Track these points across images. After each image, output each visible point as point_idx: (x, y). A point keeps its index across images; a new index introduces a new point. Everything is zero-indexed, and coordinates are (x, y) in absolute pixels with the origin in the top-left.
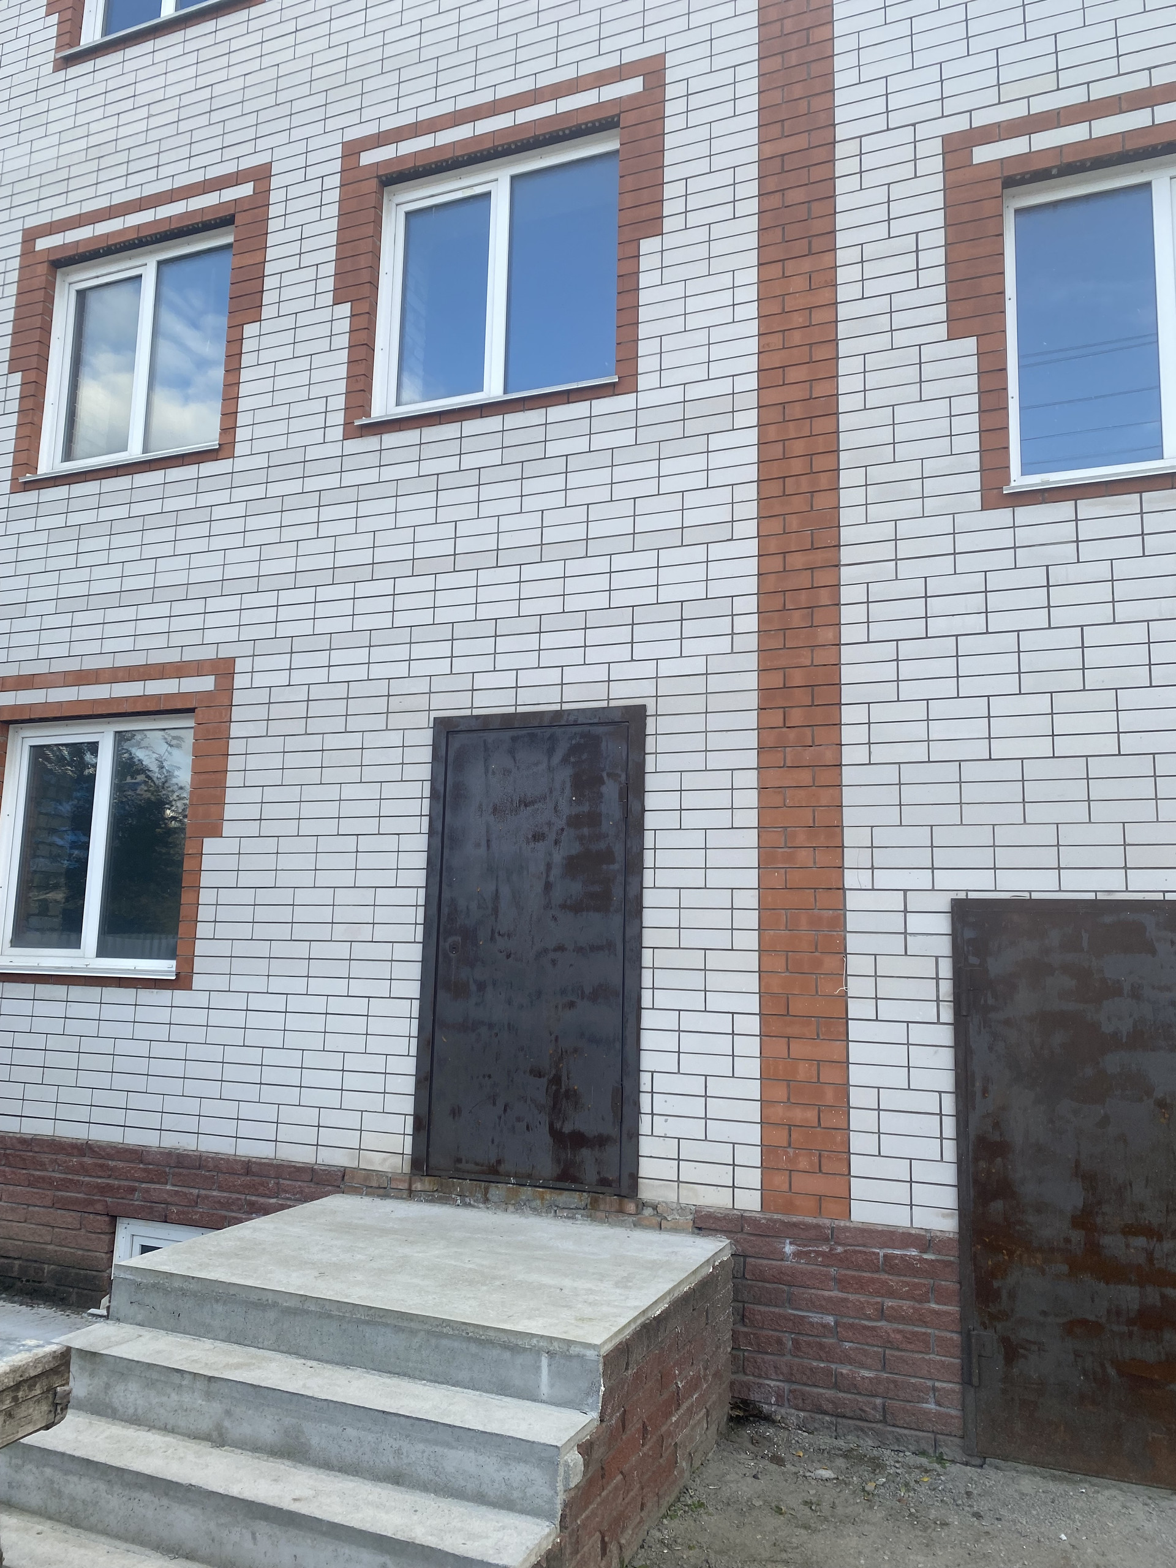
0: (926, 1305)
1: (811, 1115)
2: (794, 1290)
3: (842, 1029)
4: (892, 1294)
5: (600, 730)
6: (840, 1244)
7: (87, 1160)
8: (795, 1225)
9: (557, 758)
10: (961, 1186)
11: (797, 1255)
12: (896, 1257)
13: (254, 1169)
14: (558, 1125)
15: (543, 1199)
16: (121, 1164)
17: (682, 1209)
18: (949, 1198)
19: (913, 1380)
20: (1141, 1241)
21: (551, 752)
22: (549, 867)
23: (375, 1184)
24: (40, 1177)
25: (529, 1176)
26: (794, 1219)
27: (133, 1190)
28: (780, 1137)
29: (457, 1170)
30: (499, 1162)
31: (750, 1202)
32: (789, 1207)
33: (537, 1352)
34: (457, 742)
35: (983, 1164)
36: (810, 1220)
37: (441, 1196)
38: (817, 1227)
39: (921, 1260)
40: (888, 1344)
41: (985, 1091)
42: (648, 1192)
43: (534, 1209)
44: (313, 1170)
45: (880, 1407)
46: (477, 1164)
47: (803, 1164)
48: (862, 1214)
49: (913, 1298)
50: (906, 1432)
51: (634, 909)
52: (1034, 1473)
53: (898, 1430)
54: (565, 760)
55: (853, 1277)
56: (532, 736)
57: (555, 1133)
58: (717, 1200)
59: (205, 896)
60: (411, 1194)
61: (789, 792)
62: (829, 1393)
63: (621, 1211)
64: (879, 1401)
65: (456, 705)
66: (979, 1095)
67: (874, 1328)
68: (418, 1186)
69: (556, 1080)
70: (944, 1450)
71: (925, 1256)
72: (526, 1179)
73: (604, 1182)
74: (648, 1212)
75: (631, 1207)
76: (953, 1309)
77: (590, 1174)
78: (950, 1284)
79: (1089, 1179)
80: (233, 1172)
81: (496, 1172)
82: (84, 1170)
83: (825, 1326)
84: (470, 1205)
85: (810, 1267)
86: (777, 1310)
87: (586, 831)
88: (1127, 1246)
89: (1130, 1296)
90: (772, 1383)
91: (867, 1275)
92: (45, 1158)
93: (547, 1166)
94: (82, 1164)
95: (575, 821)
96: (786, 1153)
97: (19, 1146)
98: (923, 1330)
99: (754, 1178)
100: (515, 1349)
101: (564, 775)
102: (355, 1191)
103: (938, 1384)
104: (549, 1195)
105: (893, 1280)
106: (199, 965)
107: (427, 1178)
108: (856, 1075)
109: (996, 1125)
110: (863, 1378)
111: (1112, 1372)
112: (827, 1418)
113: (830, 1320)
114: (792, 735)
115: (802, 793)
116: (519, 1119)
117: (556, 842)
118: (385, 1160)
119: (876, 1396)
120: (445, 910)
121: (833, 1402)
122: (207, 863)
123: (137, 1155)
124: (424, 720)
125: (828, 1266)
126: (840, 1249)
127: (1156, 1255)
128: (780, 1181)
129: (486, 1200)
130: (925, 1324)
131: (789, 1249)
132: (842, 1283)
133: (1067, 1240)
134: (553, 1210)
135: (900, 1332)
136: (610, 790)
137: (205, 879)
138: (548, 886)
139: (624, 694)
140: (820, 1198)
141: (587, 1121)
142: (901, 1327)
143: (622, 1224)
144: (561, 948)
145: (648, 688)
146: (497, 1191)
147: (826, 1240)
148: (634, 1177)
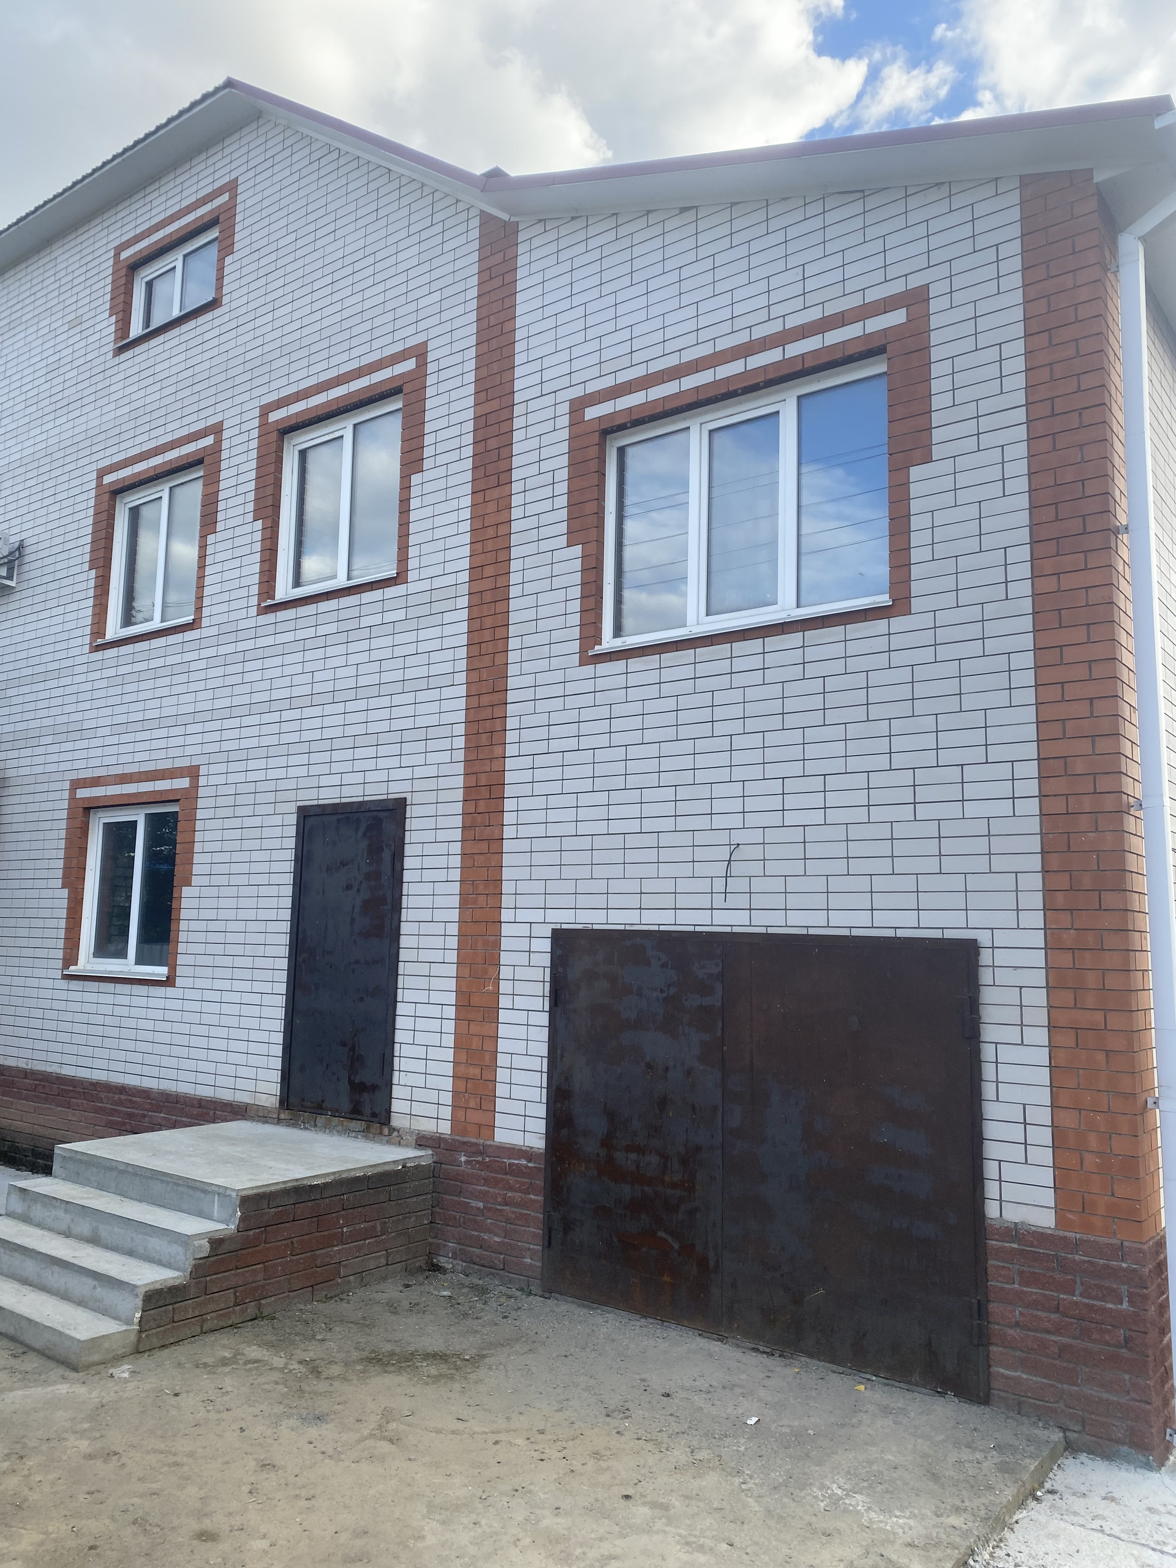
0: (528, 1196)
1: (477, 1071)
2: (464, 1186)
3: (496, 1015)
4: (511, 1188)
5: (382, 815)
6: (487, 1156)
7: (123, 1097)
8: (465, 1143)
9: (360, 834)
10: (548, 1119)
11: (466, 1162)
12: (514, 1164)
13: (203, 1103)
14: (352, 1078)
15: (343, 1125)
16: (138, 1100)
17: (411, 1132)
18: (541, 1126)
19: (519, 1244)
20: (633, 1156)
21: (357, 829)
22: (353, 907)
23: (261, 1114)
24: (100, 1107)
25: (337, 1111)
26: (466, 1139)
27: (144, 1116)
28: (462, 1085)
29: (302, 1106)
30: (323, 1101)
31: (445, 1128)
32: (464, 1133)
33: (213, 1193)
34: (311, 822)
35: (559, 1105)
36: (474, 1140)
37: (293, 1123)
38: (476, 1144)
39: (527, 1167)
40: (508, 1221)
41: (562, 1056)
42: (396, 1121)
43: (338, 1132)
44: (231, 1105)
45: (502, 1260)
46: (312, 1102)
47: (472, 1104)
48: (501, 1137)
49: (521, 1192)
50: (514, 1276)
51: (395, 935)
52: (573, 1302)
53: (511, 1275)
54: (364, 835)
55: (493, 1178)
56: (347, 818)
57: (351, 1083)
58: (428, 1126)
59: (183, 925)
60: (279, 1121)
61: (476, 857)
62: (477, 1251)
63: (381, 1133)
64: (502, 1256)
65: (310, 798)
66: (559, 1060)
67: (501, 1211)
68: (282, 1116)
69: (353, 1048)
70: (532, 1288)
71: (529, 1165)
72: (336, 1113)
73: (374, 1115)
74: (395, 1134)
75: (386, 1131)
76: (541, 1198)
77: (367, 1110)
78: (540, 1183)
79: (611, 1115)
80: (192, 1106)
81: (322, 1108)
82: (120, 1103)
83: (478, 1209)
84: (307, 1128)
85: (472, 1171)
86: (455, 1198)
87: (373, 883)
88: (627, 1158)
89: (626, 1191)
90: (451, 1245)
91: (501, 1176)
92: (103, 1095)
93: (346, 1105)
94: (119, 1099)
95: (368, 877)
96: (464, 1096)
97: (91, 1087)
98: (526, 1212)
99: (447, 1112)
100: (205, 1192)
101: (364, 844)
102: (252, 1119)
103: (532, 1247)
104: (346, 1123)
105: (511, 1179)
106: (179, 971)
107: (287, 1111)
108: (502, 1045)
109: (566, 1079)
110: (495, 1242)
111: (615, 1240)
112: (477, 1267)
113: (481, 1205)
114: (479, 818)
115: (482, 857)
116: (334, 1074)
117: (358, 890)
118: (268, 1099)
119: (501, 1254)
120: (300, 936)
121: (478, 1257)
122: (184, 903)
123: (145, 1093)
124: (293, 808)
125: (482, 1170)
126: (487, 1159)
127: (642, 1165)
128: (461, 1114)
129: (315, 1126)
130: (527, 1208)
131: (463, 1159)
132: (487, 1181)
133: (598, 1155)
134: (347, 1132)
135: (514, 1213)
136: (386, 855)
137: (183, 914)
138: (353, 920)
139: (396, 790)
140: (480, 1125)
141: (365, 1076)
142: (515, 1210)
143: (380, 1142)
144: (357, 962)
145: (406, 786)
146: (321, 1120)
147: (481, 1154)
148: (389, 1112)
